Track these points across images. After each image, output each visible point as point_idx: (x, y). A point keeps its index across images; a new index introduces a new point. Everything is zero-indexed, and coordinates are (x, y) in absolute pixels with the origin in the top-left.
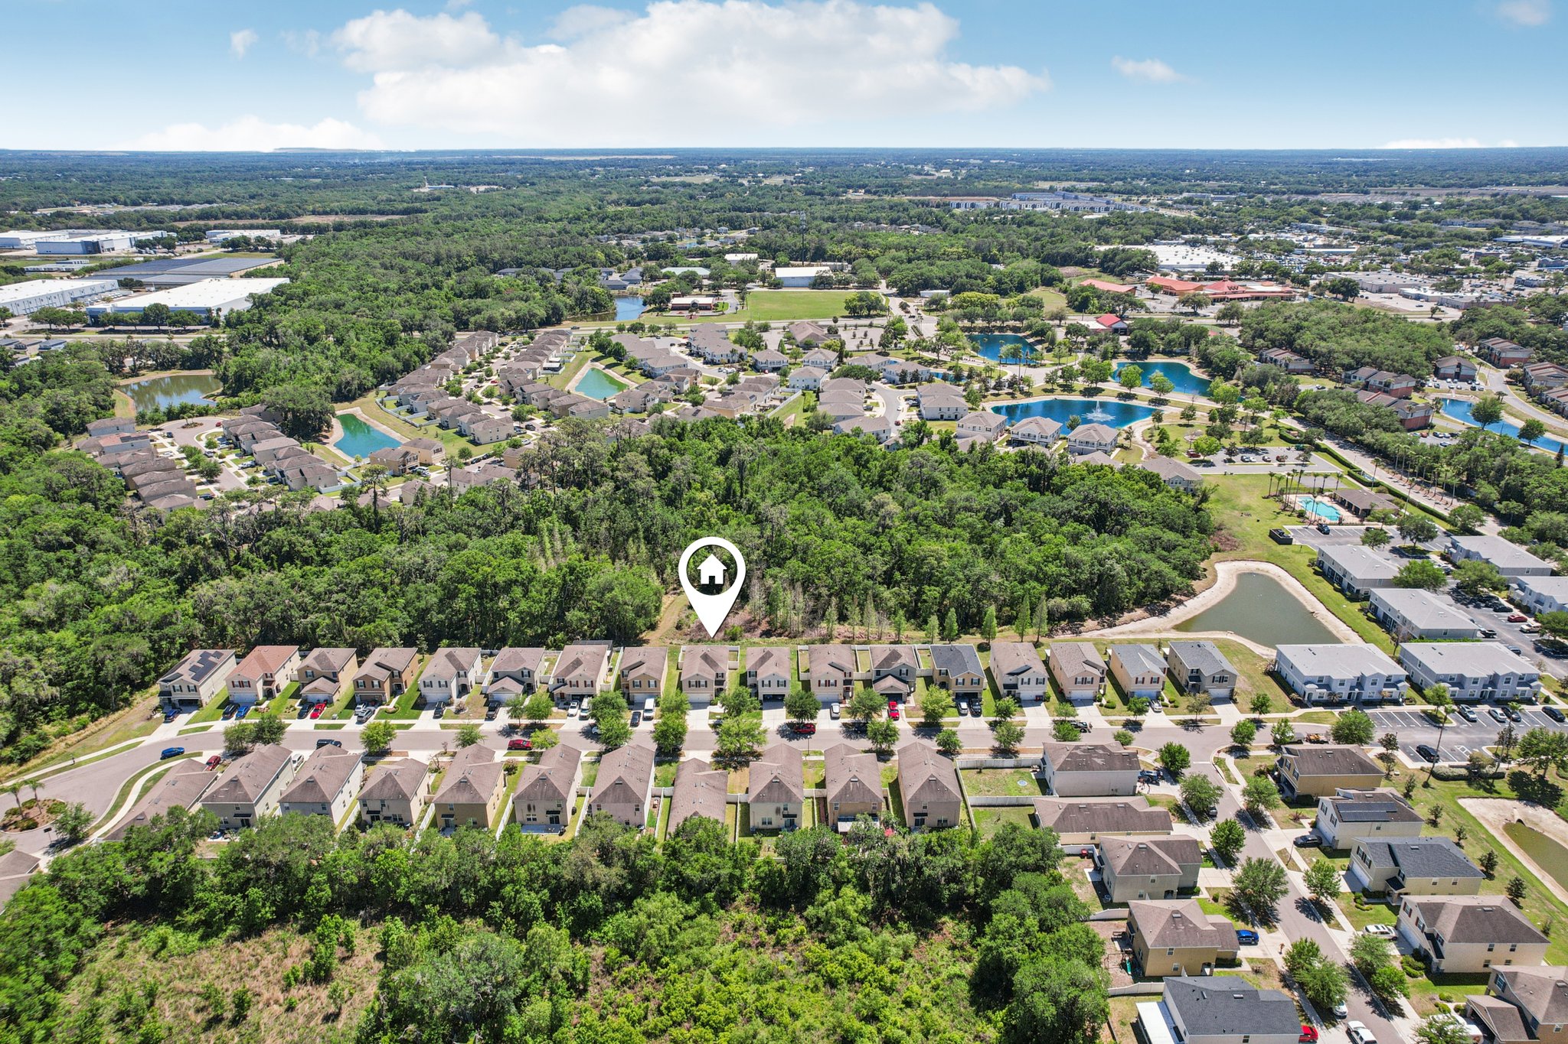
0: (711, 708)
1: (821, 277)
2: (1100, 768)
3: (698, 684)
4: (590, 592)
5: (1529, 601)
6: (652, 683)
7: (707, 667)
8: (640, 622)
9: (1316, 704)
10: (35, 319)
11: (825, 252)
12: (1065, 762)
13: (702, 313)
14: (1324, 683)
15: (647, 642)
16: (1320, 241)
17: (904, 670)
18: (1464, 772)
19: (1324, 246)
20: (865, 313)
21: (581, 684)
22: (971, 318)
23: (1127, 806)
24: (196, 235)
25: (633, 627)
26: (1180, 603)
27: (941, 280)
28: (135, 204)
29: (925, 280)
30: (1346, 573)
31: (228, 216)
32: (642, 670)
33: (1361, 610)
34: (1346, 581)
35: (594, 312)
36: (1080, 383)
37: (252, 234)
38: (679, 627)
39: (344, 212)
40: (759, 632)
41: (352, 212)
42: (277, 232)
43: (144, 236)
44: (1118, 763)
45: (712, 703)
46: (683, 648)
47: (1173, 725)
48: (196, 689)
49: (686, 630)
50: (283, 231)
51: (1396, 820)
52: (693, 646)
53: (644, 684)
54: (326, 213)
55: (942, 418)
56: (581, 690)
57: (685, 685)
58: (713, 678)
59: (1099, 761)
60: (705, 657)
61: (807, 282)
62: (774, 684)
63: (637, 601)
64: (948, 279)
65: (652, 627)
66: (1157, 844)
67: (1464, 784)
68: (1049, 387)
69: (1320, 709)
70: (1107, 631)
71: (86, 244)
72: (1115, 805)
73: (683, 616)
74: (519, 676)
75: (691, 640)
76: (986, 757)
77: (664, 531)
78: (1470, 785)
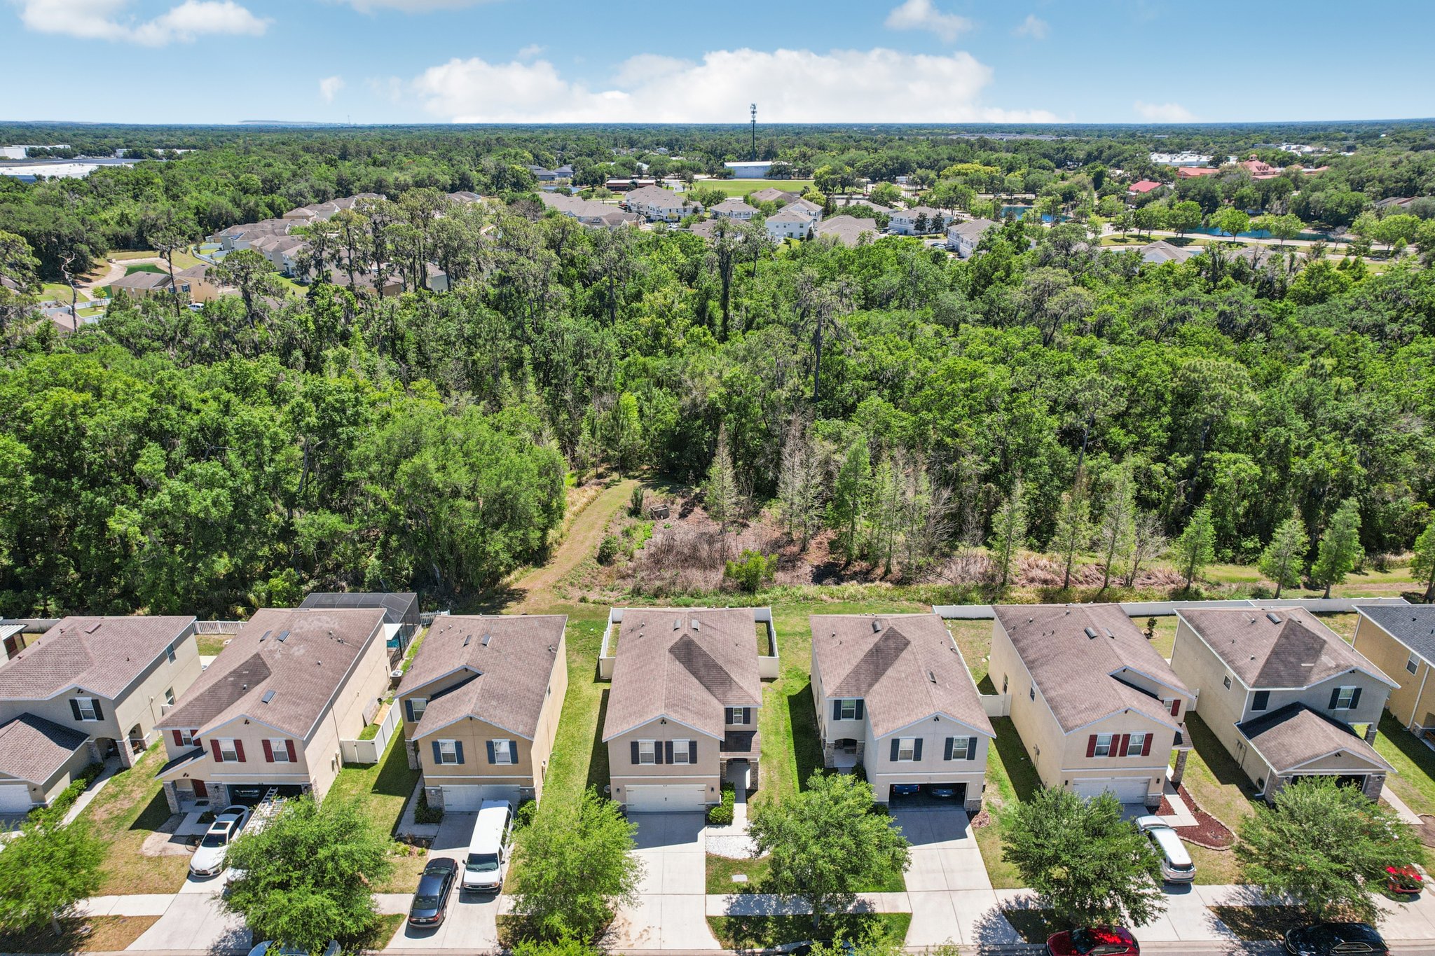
0: (711, 840)
3: (664, 753)
4: (364, 463)
6: (504, 747)
7: (697, 691)
8: (497, 543)
15: (518, 596)
17: (1347, 689)
21: (254, 750)
25: (479, 556)
32: (465, 703)
38: (604, 558)
40: (806, 569)
45: (716, 818)
46: (615, 613)
49: (622, 564)
52: (644, 610)
53: (475, 752)
56: (256, 771)
57: (618, 758)
58: (717, 731)
60: (687, 652)
62: (934, 749)
63: (486, 486)
65: (538, 556)
73: (617, 531)
74: (65, 716)
75: (637, 592)
77: (579, 357)
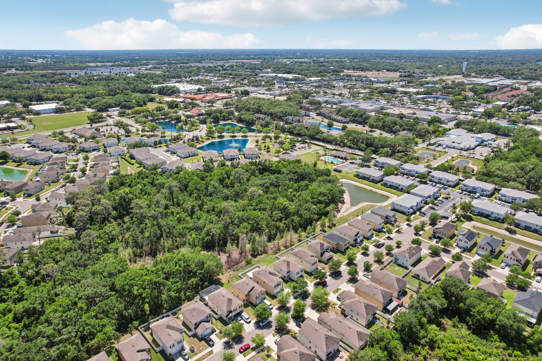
5: (407, 172)
13: (15, 131)
16: (216, 79)
17: (327, 248)
19: (218, 80)
27: (115, 104)
30: (370, 176)
33: (382, 185)
34: (371, 178)
36: (216, 135)
55: (189, 156)
60: (270, 273)
62: (300, 272)
64: (117, 103)
69: (414, 215)
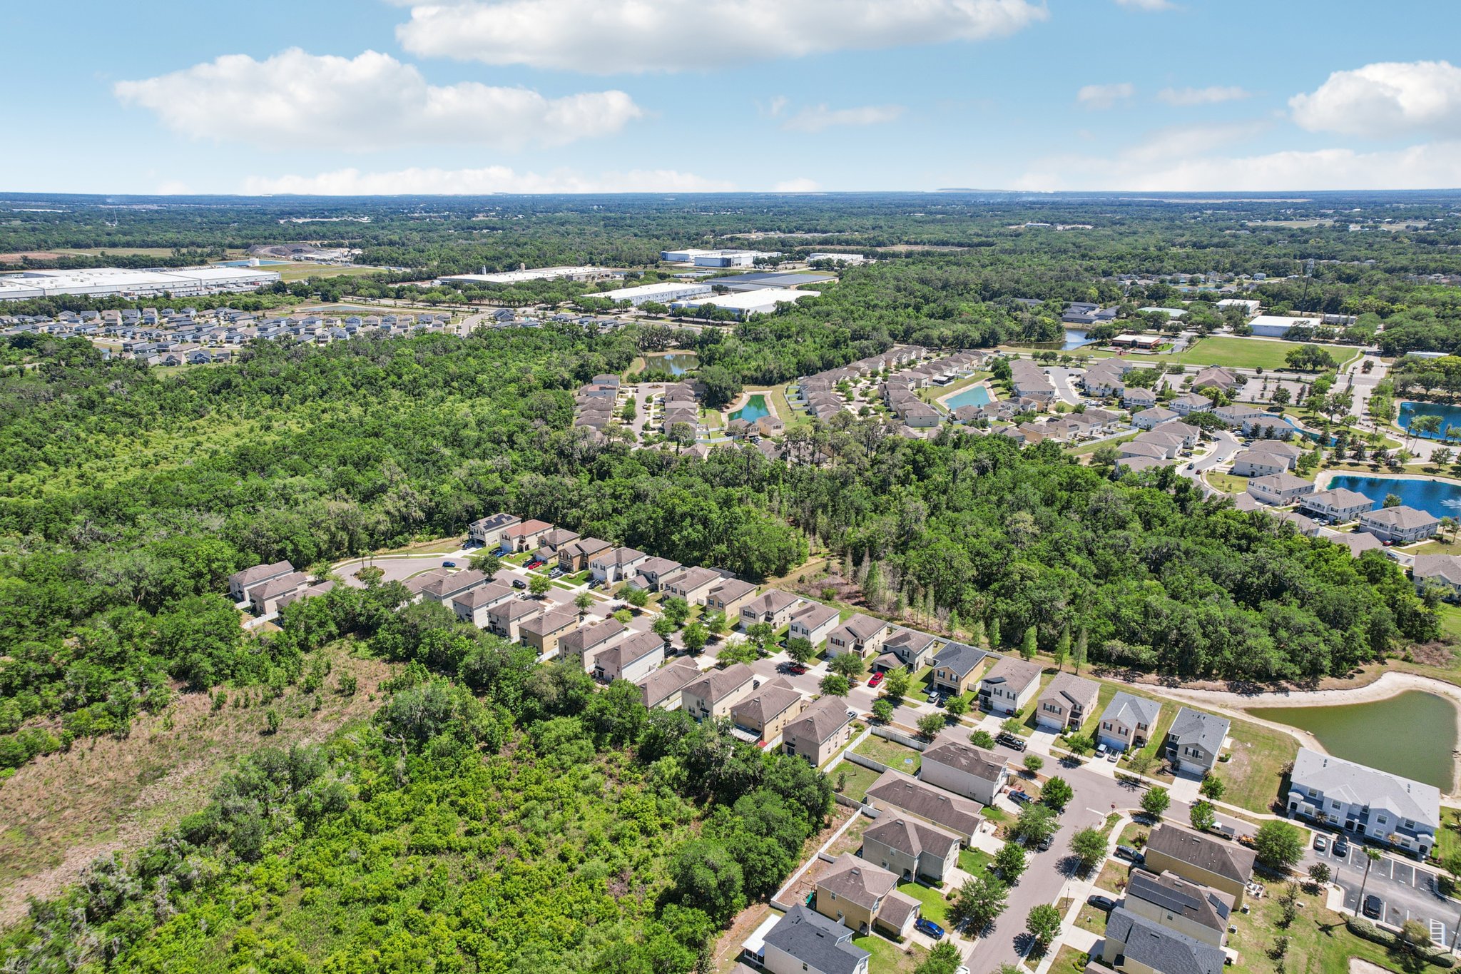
1: (1297, 328)
2: (961, 767)
9: (1299, 817)
10: (640, 308)
11: (1340, 303)
12: (935, 751)
13: (1138, 351)
14: (1313, 797)
17: (906, 651)
18: (1391, 937)
20: (1309, 366)
22: (1427, 384)
23: (947, 801)
24: (799, 257)
26: (1286, 691)
28: (790, 232)
29: (1419, 340)
31: (840, 243)
35: (1038, 340)
37: (835, 257)
39: (931, 243)
41: (937, 244)
42: (860, 258)
43: (761, 255)
44: (979, 769)
47: (1112, 776)
48: (483, 534)
50: (866, 256)
51: (1189, 917)
54: (916, 243)
59: (964, 761)
61: (1281, 332)
66: (918, 828)
67: (1382, 951)
68: (1435, 466)
69: (1301, 825)
70: (1164, 689)
71: (723, 260)
72: (937, 795)
76: (904, 735)
78: (1389, 954)
